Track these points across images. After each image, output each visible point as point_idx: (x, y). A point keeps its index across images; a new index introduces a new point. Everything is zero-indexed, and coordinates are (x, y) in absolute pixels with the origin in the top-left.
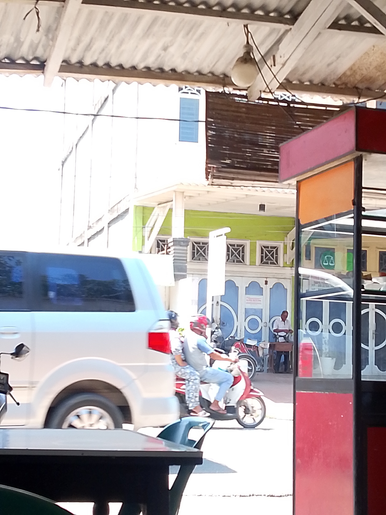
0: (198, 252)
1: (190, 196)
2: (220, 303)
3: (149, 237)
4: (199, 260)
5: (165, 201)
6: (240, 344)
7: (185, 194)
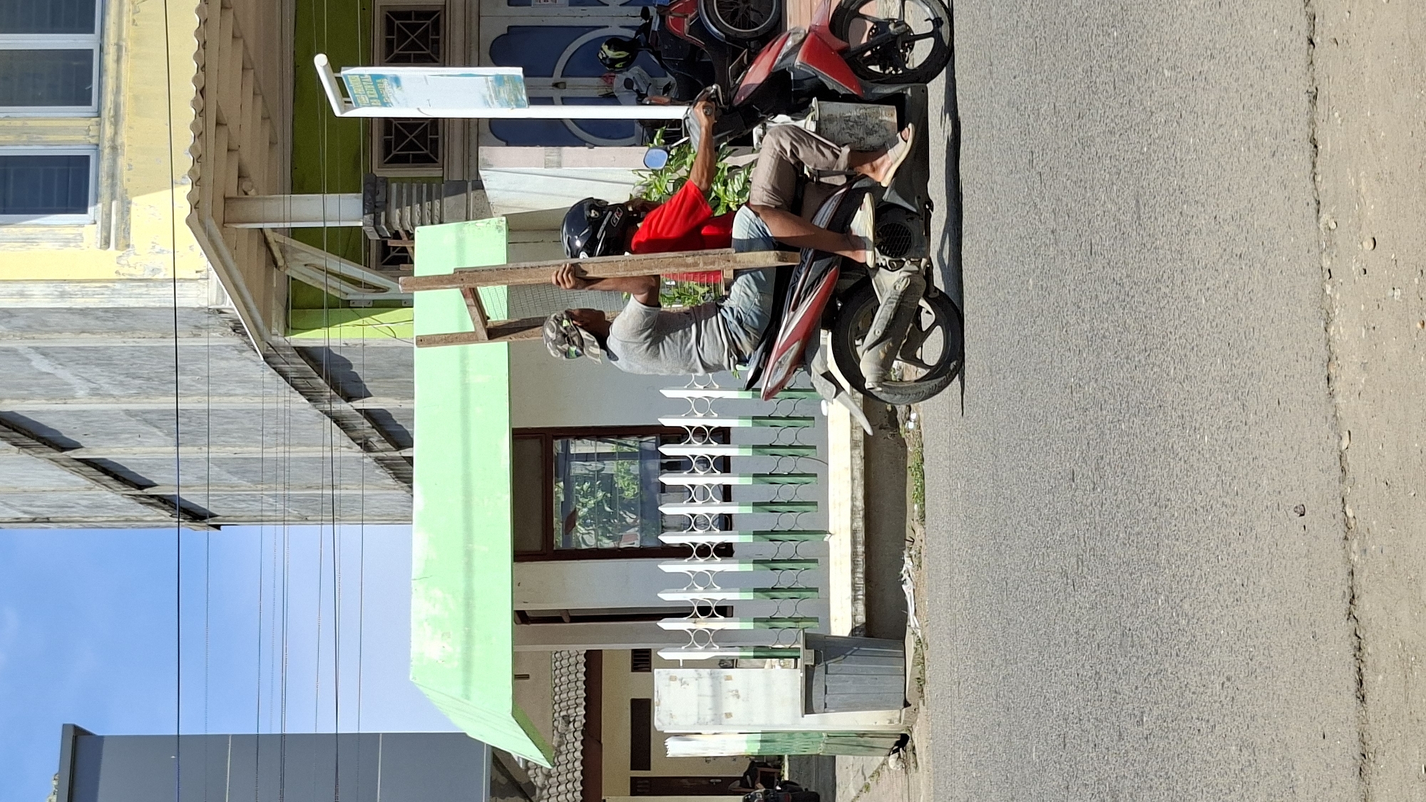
0: (412, 146)
1: (241, 176)
2: (557, 76)
3: (378, 289)
4: (437, 140)
5: (264, 249)
6: (671, 13)
7: (232, 192)
